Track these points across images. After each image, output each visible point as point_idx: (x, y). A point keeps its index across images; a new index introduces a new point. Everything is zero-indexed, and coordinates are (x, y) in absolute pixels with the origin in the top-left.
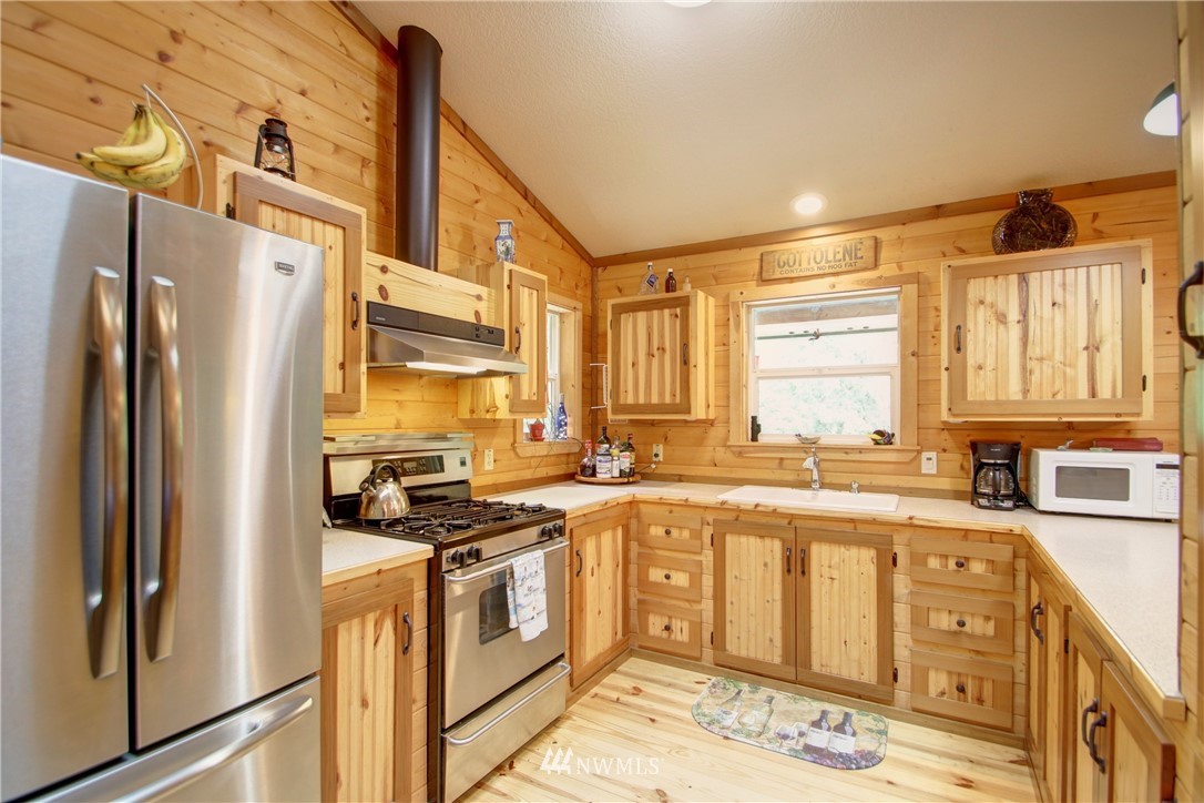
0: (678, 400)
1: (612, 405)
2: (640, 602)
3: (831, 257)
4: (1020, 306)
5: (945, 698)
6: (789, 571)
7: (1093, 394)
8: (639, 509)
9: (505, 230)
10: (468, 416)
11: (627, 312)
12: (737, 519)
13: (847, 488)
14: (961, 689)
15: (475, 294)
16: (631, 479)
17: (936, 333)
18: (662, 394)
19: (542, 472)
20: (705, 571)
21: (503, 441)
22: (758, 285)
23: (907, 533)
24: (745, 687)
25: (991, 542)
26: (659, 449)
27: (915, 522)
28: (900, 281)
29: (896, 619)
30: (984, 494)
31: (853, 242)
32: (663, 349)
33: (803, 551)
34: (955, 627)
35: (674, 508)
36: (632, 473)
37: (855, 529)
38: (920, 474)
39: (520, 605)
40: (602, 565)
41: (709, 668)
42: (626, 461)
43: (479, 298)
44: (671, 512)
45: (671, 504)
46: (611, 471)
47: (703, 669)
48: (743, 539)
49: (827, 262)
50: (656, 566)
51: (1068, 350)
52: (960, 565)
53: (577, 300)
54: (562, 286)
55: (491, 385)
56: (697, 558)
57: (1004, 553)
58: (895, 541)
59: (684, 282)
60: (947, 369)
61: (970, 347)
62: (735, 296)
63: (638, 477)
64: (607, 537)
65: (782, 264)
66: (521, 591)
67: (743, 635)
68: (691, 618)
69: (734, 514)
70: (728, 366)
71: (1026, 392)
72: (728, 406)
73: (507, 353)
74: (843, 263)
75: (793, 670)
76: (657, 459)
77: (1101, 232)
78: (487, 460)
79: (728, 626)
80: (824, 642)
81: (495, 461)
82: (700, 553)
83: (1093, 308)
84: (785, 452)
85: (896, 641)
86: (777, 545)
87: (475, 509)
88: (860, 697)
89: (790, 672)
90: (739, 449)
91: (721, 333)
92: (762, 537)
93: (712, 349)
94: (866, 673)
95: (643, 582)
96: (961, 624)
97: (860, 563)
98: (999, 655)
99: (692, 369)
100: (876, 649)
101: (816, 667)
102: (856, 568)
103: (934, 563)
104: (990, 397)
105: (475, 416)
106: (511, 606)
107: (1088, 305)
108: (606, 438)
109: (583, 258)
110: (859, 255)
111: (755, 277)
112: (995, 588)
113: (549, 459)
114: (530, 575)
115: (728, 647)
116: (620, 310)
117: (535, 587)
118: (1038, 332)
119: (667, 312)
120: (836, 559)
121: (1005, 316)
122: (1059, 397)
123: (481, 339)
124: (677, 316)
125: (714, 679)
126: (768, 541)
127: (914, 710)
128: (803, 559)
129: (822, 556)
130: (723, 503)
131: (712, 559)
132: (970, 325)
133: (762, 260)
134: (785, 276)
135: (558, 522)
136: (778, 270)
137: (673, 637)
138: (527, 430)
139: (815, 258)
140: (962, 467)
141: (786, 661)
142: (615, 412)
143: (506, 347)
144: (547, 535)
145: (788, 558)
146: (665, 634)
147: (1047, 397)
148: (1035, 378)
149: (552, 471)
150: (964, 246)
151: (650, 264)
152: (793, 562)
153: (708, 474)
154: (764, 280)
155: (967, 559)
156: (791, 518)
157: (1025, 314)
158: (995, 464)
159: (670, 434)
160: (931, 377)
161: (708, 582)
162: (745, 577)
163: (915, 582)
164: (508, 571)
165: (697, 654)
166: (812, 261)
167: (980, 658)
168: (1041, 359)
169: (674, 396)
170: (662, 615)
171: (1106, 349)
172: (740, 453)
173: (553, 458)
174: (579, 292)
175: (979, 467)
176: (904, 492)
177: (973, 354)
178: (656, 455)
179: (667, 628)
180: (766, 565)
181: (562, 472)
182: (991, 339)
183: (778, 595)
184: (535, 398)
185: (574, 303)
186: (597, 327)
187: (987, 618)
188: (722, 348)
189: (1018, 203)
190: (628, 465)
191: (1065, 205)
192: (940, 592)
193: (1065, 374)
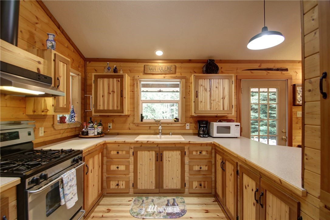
0: (119, 109)
1: (94, 110)
2: (107, 178)
3: (164, 69)
4: (209, 87)
5: (197, 188)
6: (157, 160)
7: (223, 109)
8: (107, 146)
9: (51, 37)
10: (32, 113)
11: (100, 78)
12: (141, 146)
13: (169, 134)
14: (201, 185)
15: (37, 60)
16: (102, 135)
17: (189, 93)
18: (113, 106)
19: (65, 135)
20: (131, 164)
21: (48, 123)
22: (143, 75)
23: (188, 146)
24: (144, 198)
25: (207, 146)
26: (111, 125)
27: (190, 143)
28: (181, 78)
29: (185, 169)
30: (201, 134)
31: (170, 66)
32: (114, 92)
33: (161, 154)
34: (199, 169)
35: (120, 144)
36: (102, 133)
37: (175, 146)
38: (186, 129)
39: (66, 194)
40: (95, 168)
41: (132, 195)
42: (100, 129)
43: (39, 63)
44: (119, 146)
45: (119, 143)
46: (94, 133)
47: (130, 196)
48: (143, 152)
49: (163, 70)
50: (113, 165)
51: (219, 99)
52: (200, 153)
53: (79, 71)
54: (74, 66)
55: (45, 100)
56: (128, 160)
57: (210, 148)
58: (185, 148)
59: (120, 71)
60: (194, 102)
61: (199, 97)
62: (136, 77)
63: (104, 134)
64: (96, 157)
65: (150, 69)
66: (66, 188)
67: (143, 183)
68: (126, 180)
69: (140, 145)
70: (134, 98)
71: (211, 108)
72: (134, 111)
73: (53, 87)
74: (167, 71)
75: (158, 190)
76: (110, 128)
77: (223, 72)
78: (40, 132)
79: (138, 180)
80: (167, 179)
81: (44, 132)
82: (129, 158)
83: (224, 89)
84: (151, 124)
85: (185, 175)
86: (154, 153)
87: (37, 154)
88: (176, 193)
89: (157, 191)
90: (137, 124)
91: (132, 88)
92: (149, 151)
93: (129, 93)
94: (178, 186)
95: (108, 170)
96: (201, 168)
97: (176, 155)
98: (208, 174)
99: (124, 99)
100: (180, 179)
101: (165, 187)
102: (175, 157)
103: (194, 153)
104: (203, 110)
105: (35, 113)
106: (62, 195)
107: (223, 88)
108: (91, 121)
109: (81, 57)
110: (171, 70)
111: (142, 72)
112: (208, 158)
113: (68, 130)
114: (70, 180)
115: (138, 187)
116: (97, 77)
117: (73, 185)
118: (213, 94)
119: (115, 79)
120: (170, 155)
121: (207, 89)
122: (217, 110)
123: (41, 80)
124: (119, 81)
125: (134, 198)
126: (151, 152)
127: (190, 193)
128: (161, 156)
129: (167, 154)
130: (137, 141)
131: (133, 160)
132: (199, 91)
133: (144, 67)
134: (151, 73)
135: (80, 155)
136: (149, 71)
137: (119, 187)
138: (58, 119)
139: (160, 69)
140: (195, 127)
141: (156, 187)
142: (95, 112)
143: (53, 85)
144: (76, 162)
145: (157, 156)
146: (117, 187)
147: (215, 110)
148: (212, 105)
149: (69, 134)
150: (195, 71)
151: (108, 63)
152: (158, 158)
153: (128, 132)
154: (145, 73)
155: (202, 151)
156: (158, 144)
157: (210, 89)
158: (203, 126)
159: (114, 120)
160: (188, 104)
161: (132, 167)
162: (144, 164)
163: (190, 159)
164: (60, 181)
165: (128, 191)
166: (159, 69)
167: (204, 176)
168: (214, 100)
169: (118, 107)
170: (115, 181)
171: (226, 98)
172: (138, 125)
173: (69, 130)
174: (80, 69)
175: (200, 127)
176: (183, 134)
177: (200, 98)
178: (110, 127)
179: (118, 185)
180: (150, 159)
181: (73, 134)
182: (204, 95)
183: (154, 168)
184: (65, 106)
185: (78, 73)
186: (87, 83)
187: (206, 166)
188: (132, 93)
189: (208, 62)
190: (100, 130)
191: (217, 64)
192: (196, 161)
193: (218, 104)
